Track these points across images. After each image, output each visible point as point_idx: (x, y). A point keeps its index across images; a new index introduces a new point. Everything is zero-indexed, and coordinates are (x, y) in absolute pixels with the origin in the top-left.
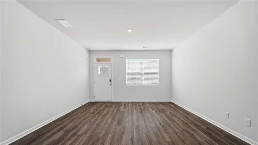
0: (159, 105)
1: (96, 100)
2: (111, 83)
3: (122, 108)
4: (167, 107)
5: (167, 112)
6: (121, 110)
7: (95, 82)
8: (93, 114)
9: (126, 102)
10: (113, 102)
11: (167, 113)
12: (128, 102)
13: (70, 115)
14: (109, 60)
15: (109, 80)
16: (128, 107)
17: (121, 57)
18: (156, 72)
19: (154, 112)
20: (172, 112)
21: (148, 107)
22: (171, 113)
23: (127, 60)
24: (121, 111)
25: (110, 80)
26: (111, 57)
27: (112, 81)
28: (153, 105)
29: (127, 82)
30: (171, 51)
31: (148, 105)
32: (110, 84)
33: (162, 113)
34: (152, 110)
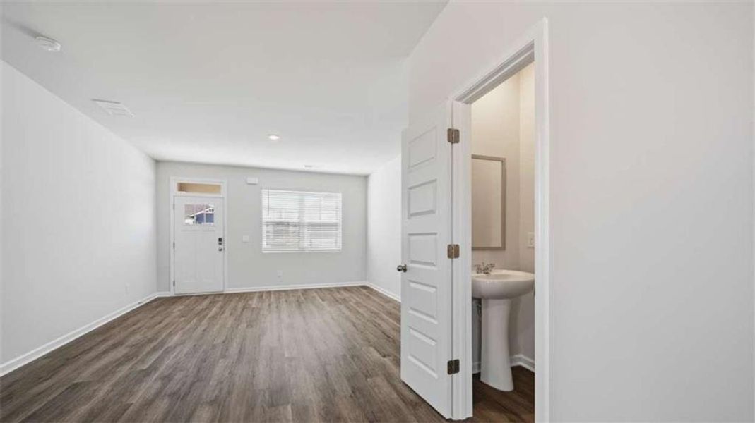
0: (338, 292)
1: (177, 293)
2: (222, 247)
3: (254, 303)
4: (353, 295)
5: (350, 301)
6: (254, 306)
7: (174, 244)
8: (183, 319)
9: (263, 292)
10: (227, 294)
11: (350, 303)
12: (269, 292)
13: (119, 325)
14: (215, 189)
15: (218, 239)
16: (269, 300)
17: (249, 182)
18: (334, 221)
19: (325, 303)
20: (360, 300)
21: (313, 297)
22: (357, 303)
23: (264, 191)
24: (254, 308)
25: (220, 240)
26: (223, 183)
27: (226, 240)
28: (326, 293)
29: (264, 245)
30: (366, 177)
31: (315, 294)
32: (220, 250)
33: (340, 303)
34: (323, 300)
